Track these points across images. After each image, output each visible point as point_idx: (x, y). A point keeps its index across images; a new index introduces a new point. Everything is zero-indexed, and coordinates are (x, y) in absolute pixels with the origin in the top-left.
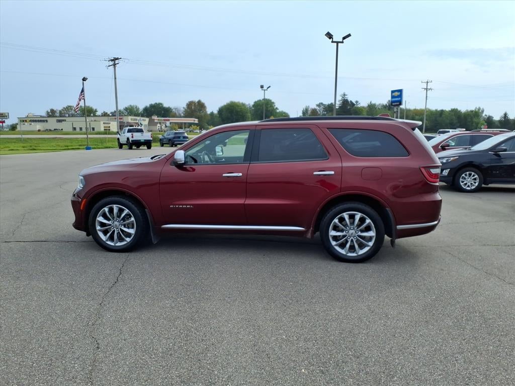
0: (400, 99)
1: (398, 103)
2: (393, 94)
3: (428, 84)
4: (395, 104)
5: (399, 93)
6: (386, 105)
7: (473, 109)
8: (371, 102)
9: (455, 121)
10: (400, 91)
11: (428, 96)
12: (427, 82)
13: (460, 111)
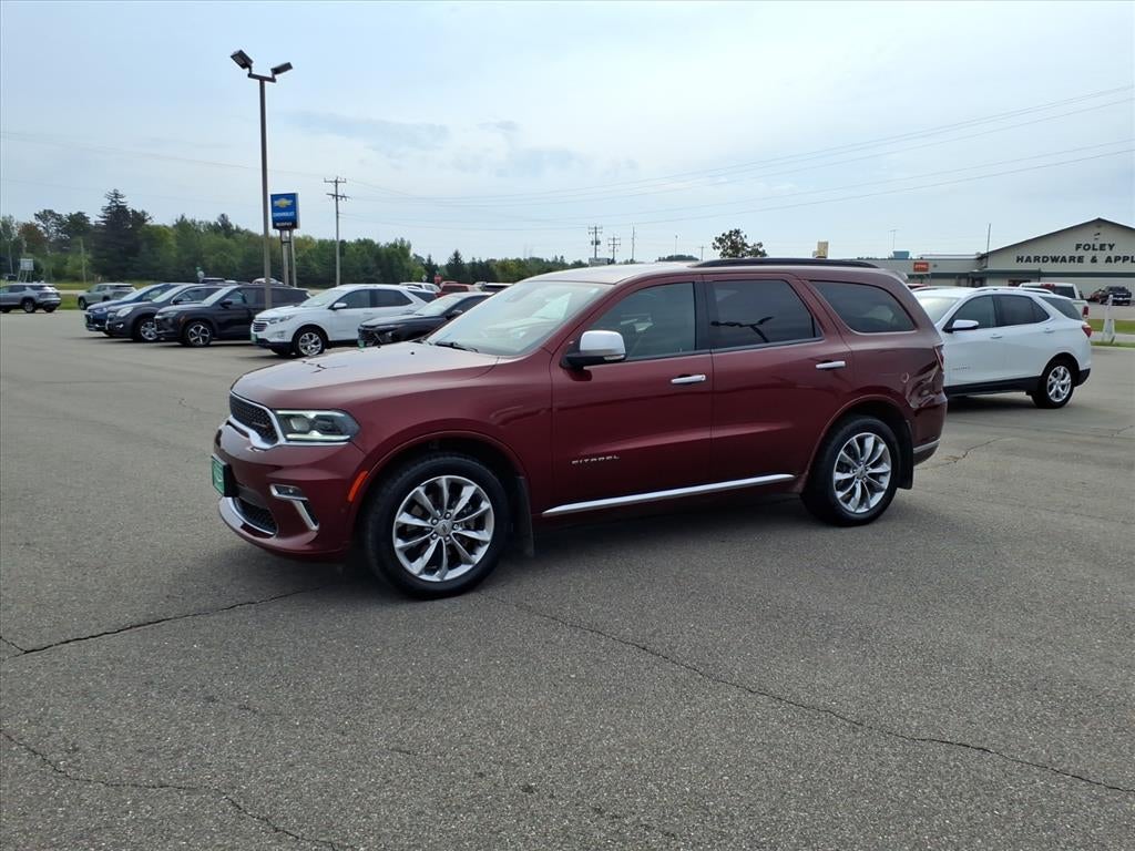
0: (292, 214)
1: (290, 224)
2: (276, 203)
3: (339, 185)
4: (283, 224)
5: (288, 202)
6: (216, 224)
7: (392, 241)
8: (183, 217)
9: (372, 265)
10: (293, 197)
11: (340, 210)
12: (336, 182)
13: (378, 245)
